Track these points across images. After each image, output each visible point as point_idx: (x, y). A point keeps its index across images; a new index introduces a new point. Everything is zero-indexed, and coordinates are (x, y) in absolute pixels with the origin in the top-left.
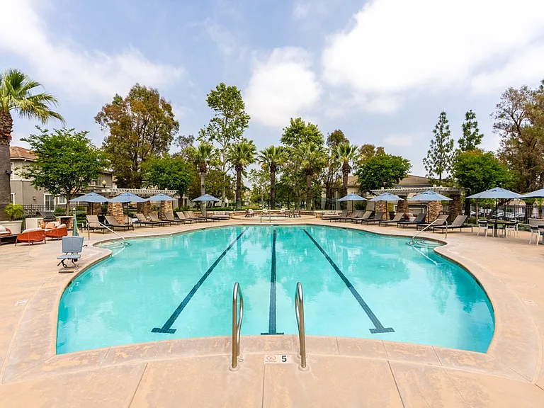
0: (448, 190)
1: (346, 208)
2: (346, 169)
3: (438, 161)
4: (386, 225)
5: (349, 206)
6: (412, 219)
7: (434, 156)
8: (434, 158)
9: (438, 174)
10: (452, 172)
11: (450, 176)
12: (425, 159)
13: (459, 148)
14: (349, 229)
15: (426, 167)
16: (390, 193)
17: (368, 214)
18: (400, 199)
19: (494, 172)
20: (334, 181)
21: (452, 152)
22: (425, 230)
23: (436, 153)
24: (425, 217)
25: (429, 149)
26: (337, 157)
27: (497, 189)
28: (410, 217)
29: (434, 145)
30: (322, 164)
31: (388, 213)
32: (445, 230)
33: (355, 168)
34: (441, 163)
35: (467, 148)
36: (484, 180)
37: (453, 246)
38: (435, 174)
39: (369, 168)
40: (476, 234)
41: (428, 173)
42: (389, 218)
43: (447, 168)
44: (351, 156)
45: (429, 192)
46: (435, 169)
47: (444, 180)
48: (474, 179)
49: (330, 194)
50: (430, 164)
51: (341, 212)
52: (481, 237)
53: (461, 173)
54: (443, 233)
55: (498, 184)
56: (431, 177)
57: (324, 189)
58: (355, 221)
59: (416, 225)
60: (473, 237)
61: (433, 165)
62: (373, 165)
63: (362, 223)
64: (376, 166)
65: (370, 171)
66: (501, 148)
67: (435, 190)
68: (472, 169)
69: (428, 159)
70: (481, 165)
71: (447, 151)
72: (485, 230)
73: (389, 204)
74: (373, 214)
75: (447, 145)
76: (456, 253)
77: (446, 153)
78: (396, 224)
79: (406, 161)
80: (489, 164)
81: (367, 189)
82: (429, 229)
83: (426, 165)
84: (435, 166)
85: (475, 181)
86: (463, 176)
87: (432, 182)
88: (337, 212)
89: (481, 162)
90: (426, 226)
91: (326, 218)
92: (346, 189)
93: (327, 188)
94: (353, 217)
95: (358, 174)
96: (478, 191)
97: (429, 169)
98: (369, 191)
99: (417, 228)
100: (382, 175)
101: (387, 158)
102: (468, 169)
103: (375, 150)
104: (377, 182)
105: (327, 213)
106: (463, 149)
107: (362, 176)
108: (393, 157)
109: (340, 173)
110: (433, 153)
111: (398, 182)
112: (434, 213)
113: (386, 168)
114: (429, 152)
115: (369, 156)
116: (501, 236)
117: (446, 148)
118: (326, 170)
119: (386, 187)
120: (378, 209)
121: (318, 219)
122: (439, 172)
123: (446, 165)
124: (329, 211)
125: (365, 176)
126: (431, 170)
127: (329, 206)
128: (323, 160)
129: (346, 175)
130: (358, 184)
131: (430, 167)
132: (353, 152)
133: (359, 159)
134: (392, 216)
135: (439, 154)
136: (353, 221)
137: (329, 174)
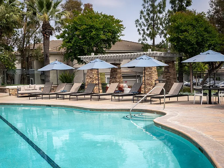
0: (163, 55)
1: (49, 81)
2: (47, 30)
3: (151, 23)
4: (99, 99)
5: (52, 77)
6: (127, 90)
7: (147, 17)
8: (147, 20)
9: (151, 38)
10: (165, 36)
11: (163, 42)
12: (137, 21)
13: (171, 10)
14: (55, 106)
15: (139, 30)
16: (102, 59)
17: (76, 86)
18: (113, 66)
19: (206, 35)
20: (32, 47)
21: (164, 14)
22: (142, 102)
23: (148, 14)
24: (140, 88)
25: (142, 8)
26: (35, 14)
27: (210, 51)
28: (125, 89)
29: (146, 5)
30: (15, 23)
31: (100, 85)
32: (162, 100)
33: (58, 29)
34: (154, 26)
35: (179, 10)
36: (197, 43)
37: (173, 116)
38: (149, 39)
39: (76, 29)
40: (192, 103)
41: (141, 37)
42: (101, 91)
43: (159, 32)
44: (52, 13)
45: (144, 57)
46: (148, 32)
47: (158, 46)
48: (188, 43)
49: (26, 63)
50: (143, 27)
51: (43, 86)
52: (197, 105)
53: (175, 35)
54: (160, 103)
55: (210, 47)
56: (145, 42)
57: (19, 58)
58: (60, 96)
59: (131, 97)
60: (190, 106)
61: (146, 28)
62: (81, 25)
63: (70, 99)
64: (85, 27)
65: (77, 33)
66: (211, 9)
67: (150, 55)
68: (186, 31)
69: (141, 21)
70: (194, 27)
71: (160, 12)
72: (201, 97)
73: (101, 74)
74: (82, 87)
75: (160, 5)
76: (176, 123)
77: (158, 14)
78: (110, 97)
79: (118, 21)
80: (201, 26)
81: (75, 55)
82: (145, 101)
83: (139, 27)
84: (148, 29)
85: (189, 45)
86: (178, 39)
87: (145, 48)
88: (38, 86)
89: (194, 23)
90: (142, 97)
91: (23, 96)
92: (47, 56)
93: (23, 55)
94: (58, 91)
95: (62, 36)
96: (192, 55)
97: (142, 32)
98: (77, 58)
99: (133, 100)
100: (92, 38)
101: (97, 16)
102: (182, 31)
103: (83, 7)
104: (86, 47)
105: (25, 88)
106: (175, 10)
107: (68, 38)
108: (104, 16)
109: (40, 36)
110: (145, 14)
111: (110, 46)
112: (150, 82)
113: (97, 29)
114: (142, 12)
115: (76, 14)
116: (215, 103)
117: (159, 8)
118: (20, 32)
119: (96, 53)
120: (88, 80)
121: (12, 97)
122: (152, 36)
123: (159, 29)
124: (26, 87)
125: (72, 39)
126: (144, 33)
127: (26, 79)
128: (16, 17)
129: (46, 39)
130: (63, 50)
131: (143, 30)
132: (54, 8)
133: (63, 17)
134: (105, 89)
135: (152, 15)
136: (58, 96)
137: (24, 37)
